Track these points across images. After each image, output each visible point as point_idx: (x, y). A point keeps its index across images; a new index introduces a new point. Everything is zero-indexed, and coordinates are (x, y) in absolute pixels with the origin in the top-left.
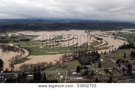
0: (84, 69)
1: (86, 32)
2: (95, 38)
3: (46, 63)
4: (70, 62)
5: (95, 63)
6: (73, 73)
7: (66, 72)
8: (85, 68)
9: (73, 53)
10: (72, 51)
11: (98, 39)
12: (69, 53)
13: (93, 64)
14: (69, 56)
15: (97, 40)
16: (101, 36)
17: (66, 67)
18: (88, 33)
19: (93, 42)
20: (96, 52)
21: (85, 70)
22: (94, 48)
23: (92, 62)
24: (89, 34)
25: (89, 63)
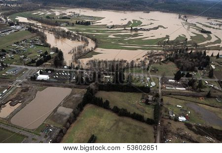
0: (186, 77)
1: (180, 18)
2: (197, 30)
3: (125, 61)
4: (162, 64)
5: (202, 69)
6: (170, 80)
7: (158, 78)
8: (188, 76)
9: (163, 50)
10: (161, 47)
11: (203, 31)
12: (158, 50)
13: (198, 71)
14: (157, 55)
15: (200, 33)
17: (157, 70)
18: (183, 19)
19: (195, 35)
20: (203, 53)
22: (199, 46)
23: (197, 68)
24: (185, 22)
25: (193, 70)
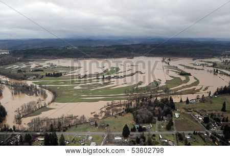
0: (139, 131)
1: (163, 61)
2: (176, 72)
3: (75, 117)
4: (118, 116)
5: (162, 119)
6: (116, 138)
7: (103, 136)
8: (141, 129)
9: (128, 99)
10: (127, 95)
11: (182, 74)
12: (121, 99)
14: (117, 106)
16: (188, 67)
17: (108, 125)
18: (166, 63)
20: (169, 99)
21: (139, 133)
22: (170, 91)
23: (156, 118)
24: (167, 65)
25: (150, 121)
